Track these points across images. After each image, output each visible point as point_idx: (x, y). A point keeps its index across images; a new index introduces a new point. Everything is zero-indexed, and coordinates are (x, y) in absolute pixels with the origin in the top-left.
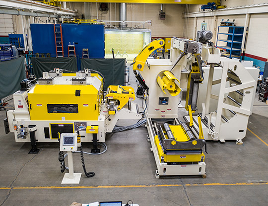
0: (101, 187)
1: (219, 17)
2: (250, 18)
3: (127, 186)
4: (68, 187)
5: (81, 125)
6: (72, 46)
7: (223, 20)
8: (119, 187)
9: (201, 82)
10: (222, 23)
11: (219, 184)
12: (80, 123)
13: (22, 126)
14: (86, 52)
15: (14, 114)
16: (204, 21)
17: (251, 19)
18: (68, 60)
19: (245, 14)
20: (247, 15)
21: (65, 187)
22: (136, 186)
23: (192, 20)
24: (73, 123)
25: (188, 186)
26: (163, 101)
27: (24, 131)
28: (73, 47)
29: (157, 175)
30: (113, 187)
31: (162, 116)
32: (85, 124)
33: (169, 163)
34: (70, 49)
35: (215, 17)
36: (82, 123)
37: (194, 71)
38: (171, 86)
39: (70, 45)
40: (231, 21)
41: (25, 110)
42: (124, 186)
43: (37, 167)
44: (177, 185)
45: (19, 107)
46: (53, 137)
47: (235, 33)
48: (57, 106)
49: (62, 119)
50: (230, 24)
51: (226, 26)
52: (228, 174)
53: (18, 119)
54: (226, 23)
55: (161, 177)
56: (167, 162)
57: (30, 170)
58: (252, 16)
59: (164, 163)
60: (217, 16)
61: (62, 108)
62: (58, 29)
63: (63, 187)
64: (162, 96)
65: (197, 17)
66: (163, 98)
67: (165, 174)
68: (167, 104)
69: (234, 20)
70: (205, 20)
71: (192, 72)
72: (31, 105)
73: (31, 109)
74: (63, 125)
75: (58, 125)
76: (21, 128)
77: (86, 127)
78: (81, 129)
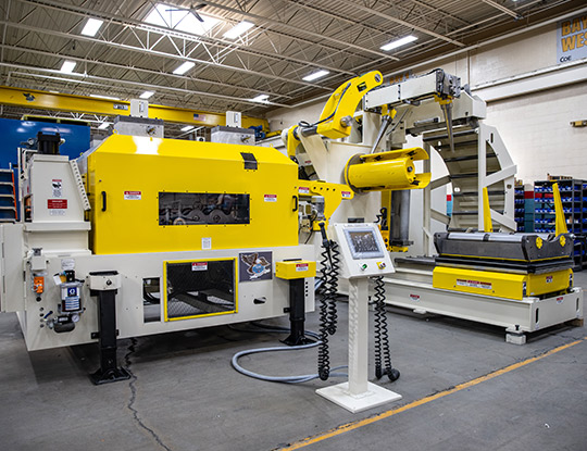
12: (255, 256)
13: (70, 276)
24: (237, 258)
27: (79, 295)
29: (521, 335)
38: (410, 169)
45: (51, 204)
49: (203, 245)
53: (51, 251)
64: (353, 216)
72: (104, 194)
73: (104, 209)
74: (205, 268)
75: (189, 265)
76: (68, 281)
77: (270, 267)
78: (255, 276)
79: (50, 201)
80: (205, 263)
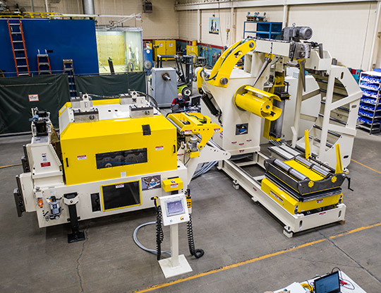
0: (227, 267)
1: (238, 10)
2: (288, 10)
3: (261, 258)
4: (179, 281)
5: (153, 180)
6: (44, 55)
7: (249, 13)
8: (251, 261)
9: (288, 98)
10: (249, 18)
11: (363, 228)
12: (150, 178)
13: (53, 199)
14: (68, 65)
15: (33, 180)
16: (214, 16)
17: (290, 12)
18: (54, 80)
19: (283, 6)
20: (285, 7)
21: (176, 282)
22: (273, 255)
23: (193, 14)
24: (140, 180)
25: (334, 239)
26: (242, 129)
27: (58, 207)
28: (45, 58)
29: (289, 233)
30: (244, 263)
31: (240, 151)
32: (158, 177)
33: (305, 213)
34: (40, 62)
35: (232, 10)
36: (154, 177)
37: (277, 84)
38: (268, 107)
39: (39, 55)
40: (261, 15)
41: (54, 170)
42: (257, 259)
43: (102, 261)
44: (321, 241)
45: (43, 165)
46: (106, 208)
47: (272, 31)
48: (108, 156)
49: (121, 176)
50: (261, 19)
51: (255, 21)
52: (364, 213)
53: (44, 186)
54: (255, 18)
55: (295, 235)
56: (302, 213)
57: (96, 269)
58: (291, 8)
59: (298, 215)
60: (235, 8)
61: (117, 157)
62: (16, 28)
63: (172, 283)
64: (240, 123)
65: (201, 10)
66: (242, 125)
67: (302, 228)
68: (247, 133)
69: (265, 14)
70: (216, 14)
71: (275, 86)
72: (67, 159)
73: (68, 166)
74: (123, 186)
75: (115, 186)
76: (53, 201)
77: (160, 182)
78: (151, 187)
79: (42, 164)
80: (123, 184)
